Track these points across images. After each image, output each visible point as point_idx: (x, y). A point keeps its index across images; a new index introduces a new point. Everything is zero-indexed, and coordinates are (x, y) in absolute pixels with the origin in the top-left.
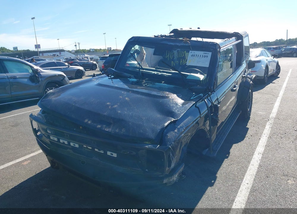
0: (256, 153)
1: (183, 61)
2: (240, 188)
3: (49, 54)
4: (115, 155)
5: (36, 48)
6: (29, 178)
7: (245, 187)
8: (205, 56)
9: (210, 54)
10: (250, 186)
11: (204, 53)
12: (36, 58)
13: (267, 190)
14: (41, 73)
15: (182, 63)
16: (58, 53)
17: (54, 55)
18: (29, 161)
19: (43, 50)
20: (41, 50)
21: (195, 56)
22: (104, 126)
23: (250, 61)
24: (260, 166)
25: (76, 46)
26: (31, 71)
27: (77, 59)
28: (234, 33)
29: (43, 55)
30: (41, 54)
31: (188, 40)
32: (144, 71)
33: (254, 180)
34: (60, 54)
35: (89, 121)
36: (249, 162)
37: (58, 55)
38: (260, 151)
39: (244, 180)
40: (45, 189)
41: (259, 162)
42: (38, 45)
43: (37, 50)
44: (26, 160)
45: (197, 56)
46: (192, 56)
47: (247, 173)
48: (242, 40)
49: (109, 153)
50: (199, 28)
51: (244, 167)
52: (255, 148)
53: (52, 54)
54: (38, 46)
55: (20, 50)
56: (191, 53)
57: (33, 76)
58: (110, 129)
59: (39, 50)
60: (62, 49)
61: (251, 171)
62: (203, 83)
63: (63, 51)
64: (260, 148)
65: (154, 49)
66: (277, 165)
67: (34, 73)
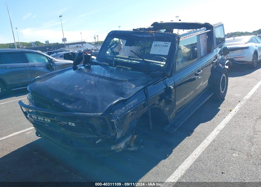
0: (216, 129)
1: (147, 50)
2: (187, 158)
3: (73, 46)
4: (73, 125)
5: (63, 41)
6: (27, 144)
7: (193, 157)
8: (165, 46)
9: (169, 44)
10: (197, 157)
11: (165, 43)
12: (63, 49)
13: (210, 161)
14: (55, 62)
15: (146, 52)
16: (80, 45)
17: (77, 46)
18: (31, 132)
19: (68, 43)
20: (67, 43)
21: (158, 46)
22: (67, 104)
23: (225, 48)
24: (214, 141)
25: (95, 38)
26: (47, 61)
27: (93, 50)
28: (205, 23)
29: (68, 47)
30: (67, 46)
31: (153, 32)
32: (119, 59)
33: (203, 152)
34: (82, 45)
35: (57, 99)
36: (205, 137)
37: (80, 47)
38: (220, 128)
39: (194, 152)
40: (35, 153)
41: (215, 137)
42: (65, 38)
43: (64, 43)
44: (29, 131)
45: (159, 46)
46: (155, 46)
47: (199, 146)
48: (213, 29)
49: (70, 123)
50: (180, 20)
51: (199, 141)
52: (216, 126)
53: (75, 46)
54: (64, 40)
55: (51, 43)
56: (154, 43)
57: (48, 65)
58: (71, 106)
59: (66, 43)
60: (84, 41)
61: (204, 145)
62: (162, 69)
63: (85, 43)
64: (221, 126)
65: (126, 41)
66: (229, 141)
67: (49, 62)
